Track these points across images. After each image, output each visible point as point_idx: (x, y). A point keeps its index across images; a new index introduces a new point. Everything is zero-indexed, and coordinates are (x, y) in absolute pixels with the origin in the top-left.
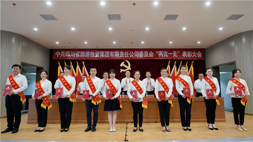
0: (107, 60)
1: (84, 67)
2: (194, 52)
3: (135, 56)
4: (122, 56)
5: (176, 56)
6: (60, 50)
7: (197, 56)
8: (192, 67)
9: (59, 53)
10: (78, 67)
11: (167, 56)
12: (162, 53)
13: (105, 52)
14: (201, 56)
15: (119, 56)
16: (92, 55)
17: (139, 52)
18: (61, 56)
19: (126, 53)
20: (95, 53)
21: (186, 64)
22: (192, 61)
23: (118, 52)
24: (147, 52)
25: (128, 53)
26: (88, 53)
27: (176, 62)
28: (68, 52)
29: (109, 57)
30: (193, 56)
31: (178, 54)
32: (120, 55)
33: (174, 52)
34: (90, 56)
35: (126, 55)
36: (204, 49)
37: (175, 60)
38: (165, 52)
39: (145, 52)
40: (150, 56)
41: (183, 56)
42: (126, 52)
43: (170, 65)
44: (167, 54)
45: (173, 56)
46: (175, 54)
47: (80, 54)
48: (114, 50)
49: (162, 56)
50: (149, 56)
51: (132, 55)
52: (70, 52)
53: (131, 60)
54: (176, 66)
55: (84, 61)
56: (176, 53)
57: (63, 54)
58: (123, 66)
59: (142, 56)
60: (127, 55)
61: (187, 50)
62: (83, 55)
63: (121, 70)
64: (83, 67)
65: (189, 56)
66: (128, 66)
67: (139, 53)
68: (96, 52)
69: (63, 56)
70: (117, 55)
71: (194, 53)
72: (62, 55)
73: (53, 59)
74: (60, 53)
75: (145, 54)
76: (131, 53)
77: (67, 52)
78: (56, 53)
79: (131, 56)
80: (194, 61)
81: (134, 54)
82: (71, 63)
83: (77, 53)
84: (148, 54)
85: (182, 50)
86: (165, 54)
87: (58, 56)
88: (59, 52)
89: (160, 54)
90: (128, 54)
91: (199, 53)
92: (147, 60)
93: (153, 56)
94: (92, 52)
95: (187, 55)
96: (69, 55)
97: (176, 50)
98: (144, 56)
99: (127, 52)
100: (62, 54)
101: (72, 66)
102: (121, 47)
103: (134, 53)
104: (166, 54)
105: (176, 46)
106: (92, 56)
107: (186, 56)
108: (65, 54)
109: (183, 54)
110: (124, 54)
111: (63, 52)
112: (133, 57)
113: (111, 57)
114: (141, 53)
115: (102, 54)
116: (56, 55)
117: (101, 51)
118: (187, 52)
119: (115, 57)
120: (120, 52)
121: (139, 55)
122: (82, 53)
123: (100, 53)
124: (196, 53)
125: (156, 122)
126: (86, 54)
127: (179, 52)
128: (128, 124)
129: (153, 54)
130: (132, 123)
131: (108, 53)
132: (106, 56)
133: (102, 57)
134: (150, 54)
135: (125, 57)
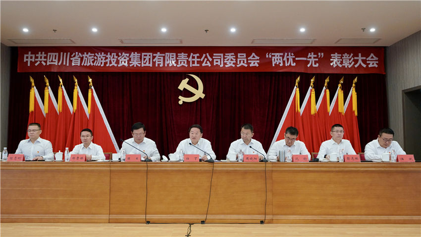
0: (148, 73)
1: (92, 90)
2: (360, 54)
4: (182, 64)
5: (315, 64)
6: (35, 50)
7: (367, 66)
8: (353, 92)
9: (31, 58)
10: (77, 90)
11: (292, 65)
12: (281, 58)
13: (143, 54)
14: (377, 66)
15: (177, 63)
16: (110, 61)
17: (224, 55)
18: (36, 64)
19: (193, 57)
20: (119, 56)
21: (340, 85)
22: (353, 76)
23: (175, 54)
24: (245, 55)
25: (198, 57)
26: (101, 56)
27: (315, 79)
28: (54, 54)
29: (151, 65)
30: (356, 66)
31: (320, 61)
32: (177, 60)
33: (309, 55)
34: (106, 63)
35: (193, 62)
36: (385, 47)
37: (311, 76)
38: (288, 55)
39: (239, 54)
40: (251, 65)
41: (332, 64)
42: (192, 54)
43: (300, 87)
44: (293, 59)
45: (309, 66)
46: (312, 60)
47: (82, 59)
48: (164, 50)
49: (281, 65)
50: (248, 64)
51: (206, 63)
52: (57, 54)
53: (205, 73)
54: (313, 90)
55: (92, 75)
56: (314, 58)
57: (40, 59)
58: (184, 89)
59: (232, 64)
60: (194, 61)
61: (342, 50)
62: (89, 60)
63: (180, 97)
64: (90, 91)
65: (346, 64)
66: (197, 89)
67: (224, 58)
68: (120, 54)
69: (41, 63)
70: (171, 62)
71: (360, 58)
72: (39, 62)
73: (19, 71)
74: (33, 56)
75: (238, 60)
76: (206, 57)
77: (52, 54)
78: (25, 56)
79: (204, 64)
80: (360, 77)
81: (213, 59)
82: (61, 80)
83: (74, 56)
84: (247, 60)
85: (328, 51)
86: (288, 59)
87: (29, 65)
88: (31, 54)
90: (199, 60)
91: (372, 58)
92: (244, 73)
93: (257, 66)
94: (111, 54)
95: (342, 63)
96: (57, 60)
97: (316, 50)
98: (236, 64)
99: (196, 55)
100: (39, 59)
101: (63, 87)
102: (181, 42)
103: (211, 56)
104: (291, 60)
105: (314, 40)
106: (111, 63)
107: (340, 66)
108: (45, 60)
109: (331, 60)
110: (187, 58)
111: (41, 54)
112: (210, 65)
113: (157, 66)
114: (228, 57)
115: (136, 58)
116: (25, 61)
117: (133, 53)
118: (342, 55)
119: (166, 66)
120: (178, 54)
121: (225, 62)
122: (86, 57)
123: (129, 57)
124: (364, 58)
125: (262, 222)
126: (97, 60)
127: (321, 56)
128: (192, 225)
129: (257, 60)
130: (203, 222)
131: (150, 55)
132: (145, 63)
133: (135, 66)
134: (250, 60)
135: (191, 66)
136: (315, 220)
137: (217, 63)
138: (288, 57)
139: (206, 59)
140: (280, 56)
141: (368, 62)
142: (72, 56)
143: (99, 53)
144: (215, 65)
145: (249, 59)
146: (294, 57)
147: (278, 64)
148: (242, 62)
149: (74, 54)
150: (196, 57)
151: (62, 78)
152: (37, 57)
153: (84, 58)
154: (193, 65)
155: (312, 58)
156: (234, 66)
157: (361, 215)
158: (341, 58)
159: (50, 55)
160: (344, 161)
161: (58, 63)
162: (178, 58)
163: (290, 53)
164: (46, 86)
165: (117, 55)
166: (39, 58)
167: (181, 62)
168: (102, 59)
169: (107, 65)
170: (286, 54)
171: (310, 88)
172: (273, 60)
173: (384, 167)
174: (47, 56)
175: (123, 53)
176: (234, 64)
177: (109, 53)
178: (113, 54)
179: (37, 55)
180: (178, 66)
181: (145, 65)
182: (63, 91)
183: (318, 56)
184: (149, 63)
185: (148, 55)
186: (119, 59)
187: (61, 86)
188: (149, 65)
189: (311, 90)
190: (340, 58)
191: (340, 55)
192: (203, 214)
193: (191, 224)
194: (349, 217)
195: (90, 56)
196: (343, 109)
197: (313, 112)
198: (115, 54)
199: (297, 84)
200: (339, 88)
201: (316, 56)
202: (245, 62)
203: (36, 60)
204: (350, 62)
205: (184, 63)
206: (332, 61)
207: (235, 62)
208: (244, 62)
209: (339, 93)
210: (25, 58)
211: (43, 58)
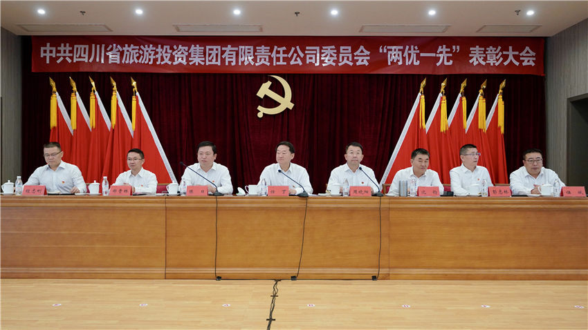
0: (215, 75)
1: (137, 97)
2: (510, 48)
3: (308, 61)
4: (263, 62)
5: (448, 61)
6: (56, 41)
7: (521, 64)
8: (499, 101)
9: (51, 52)
10: (116, 97)
11: (415, 63)
12: (400, 53)
13: (208, 47)
14: (533, 64)
15: (255, 60)
16: (162, 57)
17: (321, 49)
18: (58, 61)
19: (278, 52)
20: (174, 50)
21: (481, 91)
23: (252, 47)
24: (350, 48)
25: (284, 52)
26: (148, 50)
27: (447, 83)
28: (83, 46)
29: (219, 63)
30: (506, 63)
31: (455, 57)
32: (255, 57)
33: (440, 49)
34: (155, 60)
35: (278, 59)
36: (545, 38)
37: (441, 78)
38: (410, 49)
39: (342, 48)
40: (358, 64)
41: (471, 61)
42: (276, 47)
43: (426, 93)
44: (418, 55)
45: (438, 64)
46: (443, 56)
47: (122, 53)
48: (236, 41)
49: (400, 63)
50: (354, 61)
51: (296, 60)
52: (87, 47)
53: (294, 75)
54: (444, 98)
55: (137, 76)
56: (447, 52)
57: (64, 54)
58: (266, 96)
59: (331, 63)
60: (279, 57)
61: (485, 42)
62: (131, 57)
63: (260, 108)
64: (134, 99)
65: (491, 61)
66: (284, 97)
67: (321, 53)
68: (175, 47)
69: (64, 60)
70: (247, 59)
71: (511, 53)
72: (62, 59)
73: (33, 71)
74: (54, 49)
75: (341, 56)
76: (296, 51)
77: (79, 46)
78: (42, 49)
79: (292, 62)
80: (510, 78)
81: (305, 55)
82: (93, 84)
83: (111, 50)
84: (353, 56)
85: (466, 43)
86: (410, 55)
87: (48, 62)
88: (51, 46)
89: (394, 54)
90: (286, 55)
91: (528, 52)
92: (348, 75)
93: (367, 64)
94: (162, 47)
95: (485, 59)
96: (86, 56)
97: (448, 41)
98: (337, 61)
99: (281, 49)
100: (62, 54)
101: (96, 93)
102: (261, 30)
103: (303, 50)
104: (414, 56)
105: (447, 28)
106: (162, 59)
107: (484, 63)
108: (71, 55)
109: (470, 55)
110: (270, 54)
111: (65, 46)
112: (301, 64)
113: (227, 64)
114: (327, 52)
115: (198, 53)
116: (42, 56)
117: (193, 46)
118: (485, 49)
119: (240, 64)
120: (257, 48)
121: (322, 59)
122: (128, 51)
123: (188, 51)
124: (517, 53)
125: (374, 278)
126: (143, 55)
127: (456, 50)
128: (279, 282)
129: (367, 56)
130: (294, 278)
131: (217, 50)
132: (211, 61)
133: (197, 64)
134: (357, 56)
135: (274, 65)
136: (446, 275)
137: (311, 61)
138: (409, 52)
139: (295, 55)
140: (399, 50)
141: (521, 59)
142: (108, 49)
143: (146, 46)
144: (308, 62)
145: (355, 54)
146: (418, 51)
147: (395, 61)
148: (345, 58)
149: (111, 46)
150: (281, 52)
151: (94, 81)
152: (58, 52)
153: (125, 51)
154: (278, 63)
155: (444, 52)
156: (334, 64)
157: (510, 268)
158: (484, 53)
159: (77, 48)
160: (489, 195)
161: (89, 59)
162: (256, 54)
163: (412, 46)
164: (72, 91)
165: (172, 48)
166: (62, 52)
167: (261, 59)
168: (150, 55)
169: (158, 63)
170: (407, 47)
171: (440, 95)
172: (389, 56)
173: (543, 203)
174: (73, 49)
175: (180, 47)
176: (334, 61)
177: (160, 46)
178: (165, 47)
179: (59, 48)
180: (257, 64)
181: (210, 63)
182: (96, 98)
183: (452, 50)
184: (217, 61)
185: (215, 50)
186: (174, 54)
187: (94, 92)
188: (216, 63)
189: (441, 98)
190: (482, 52)
191: (483, 49)
192: (294, 267)
193: (277, 280)
194: (494, 271)
195: (133, 49)
196: (484, 124)
197: (443, 128)
198: (168, 47)
199: (421, 89)
200: (479, 95)
201: (449, 50)
202: (350, 59)
203: (58, 55)
204: (498, 58)
205: (265, 60)
206: (473, 57)
207: (336, 59)
208: (348, 59)
209: (480, 102)
210: (42, 52)
211: (67, 51)
